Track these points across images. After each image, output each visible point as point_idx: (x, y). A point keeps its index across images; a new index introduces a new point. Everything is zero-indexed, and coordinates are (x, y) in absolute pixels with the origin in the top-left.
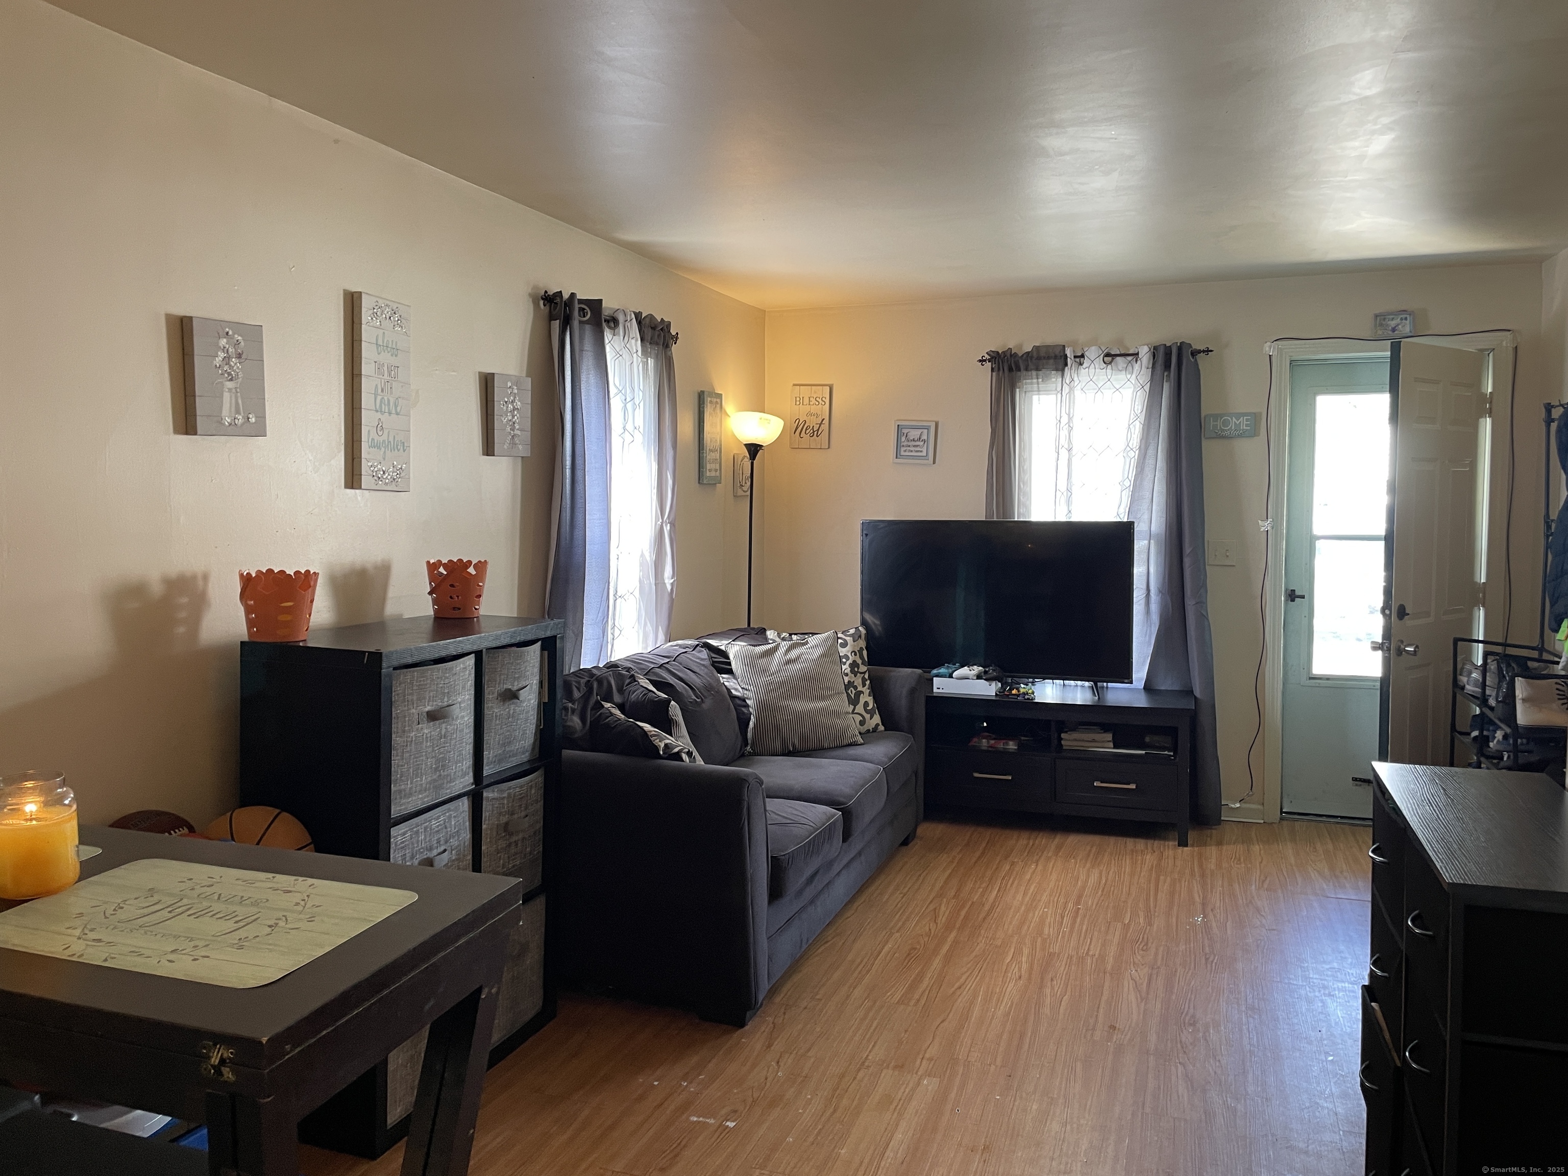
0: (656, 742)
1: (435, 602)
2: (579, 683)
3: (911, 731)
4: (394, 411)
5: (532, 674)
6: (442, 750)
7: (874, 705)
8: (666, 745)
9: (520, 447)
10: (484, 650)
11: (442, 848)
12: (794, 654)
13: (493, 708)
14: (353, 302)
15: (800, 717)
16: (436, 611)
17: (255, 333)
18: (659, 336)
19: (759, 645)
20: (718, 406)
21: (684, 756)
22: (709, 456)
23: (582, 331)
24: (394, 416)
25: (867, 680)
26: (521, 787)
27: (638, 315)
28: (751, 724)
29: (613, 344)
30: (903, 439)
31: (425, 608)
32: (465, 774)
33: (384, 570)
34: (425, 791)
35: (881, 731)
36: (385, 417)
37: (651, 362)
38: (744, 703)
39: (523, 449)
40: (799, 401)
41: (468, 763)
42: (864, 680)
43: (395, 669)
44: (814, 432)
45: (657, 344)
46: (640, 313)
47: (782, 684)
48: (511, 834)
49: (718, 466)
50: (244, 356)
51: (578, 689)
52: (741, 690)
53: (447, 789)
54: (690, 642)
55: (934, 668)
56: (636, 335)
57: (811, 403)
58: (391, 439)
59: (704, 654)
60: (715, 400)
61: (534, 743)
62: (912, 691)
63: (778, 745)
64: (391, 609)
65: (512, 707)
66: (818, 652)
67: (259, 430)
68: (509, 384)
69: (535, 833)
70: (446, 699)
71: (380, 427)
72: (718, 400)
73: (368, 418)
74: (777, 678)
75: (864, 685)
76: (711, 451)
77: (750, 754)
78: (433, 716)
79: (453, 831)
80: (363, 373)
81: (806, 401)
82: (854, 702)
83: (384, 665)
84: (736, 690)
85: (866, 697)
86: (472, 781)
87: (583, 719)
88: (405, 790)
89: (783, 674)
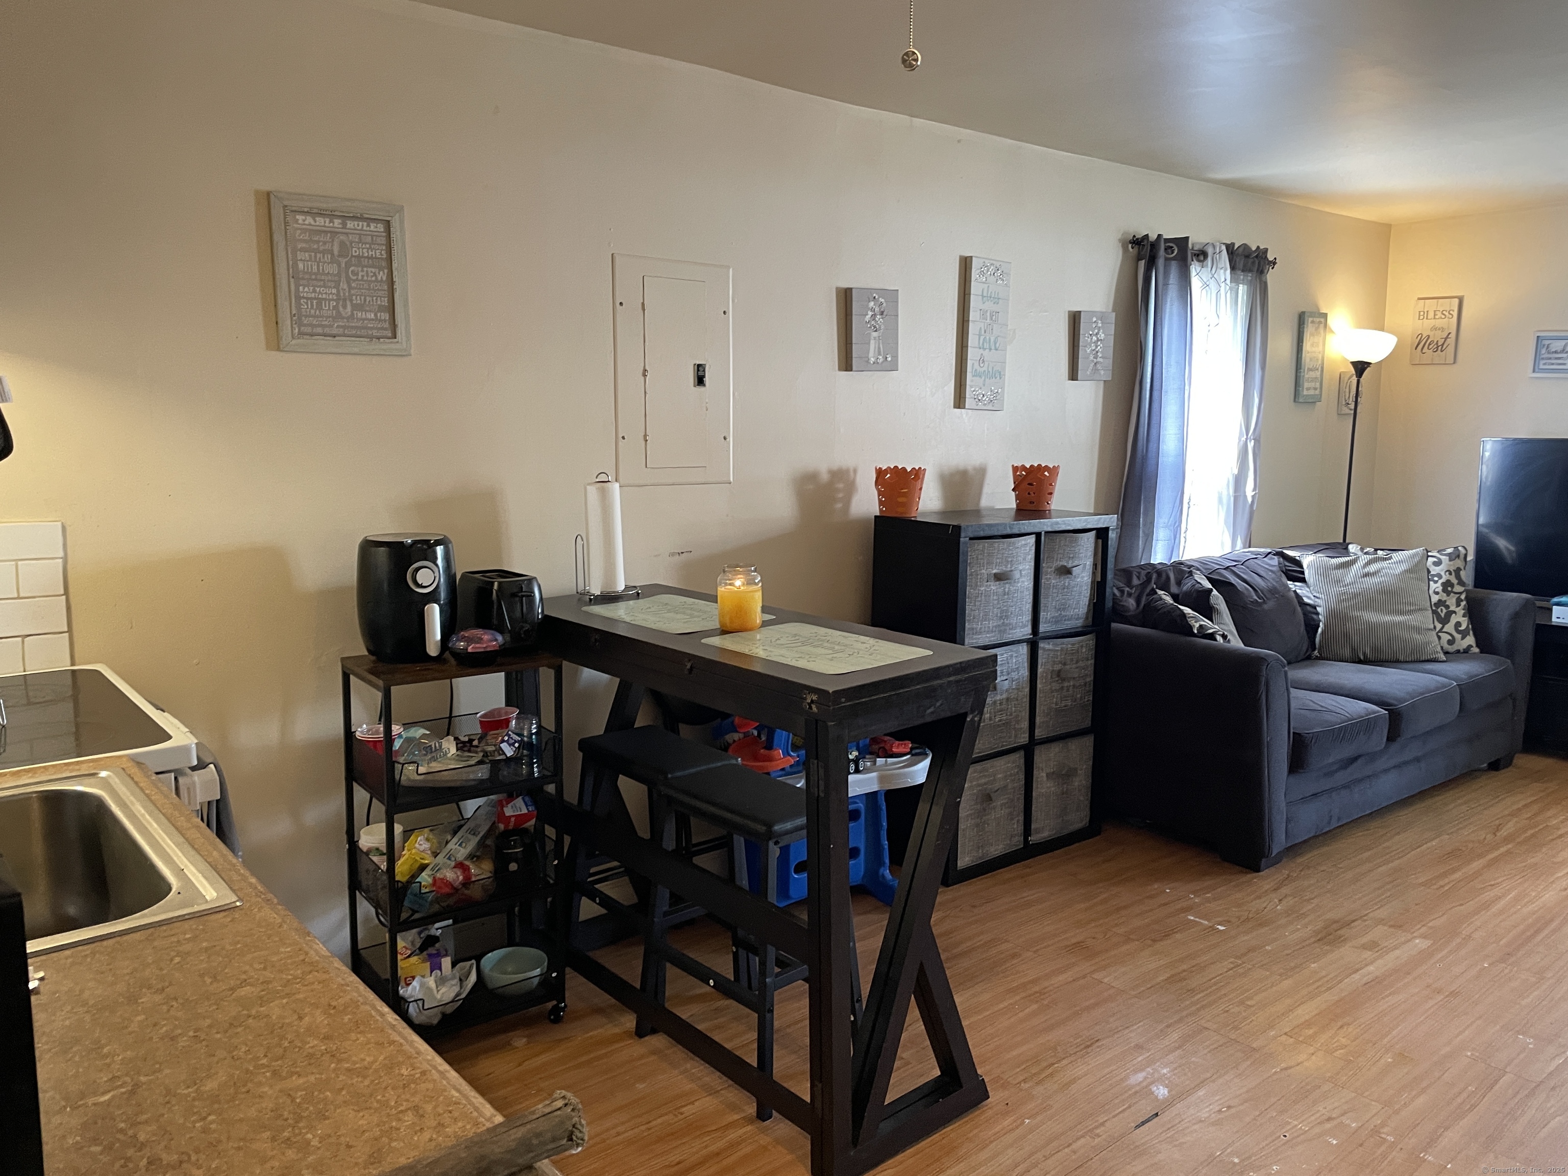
0: (1192, 622)
1: (1017, 498)
2: (1139, 573)
3: (1510, 655)
4: (993, 348)
5: (1086, 556)
6: (1005, 604)
7: (1468, 626)
8: (1201, 626)
9: (1102, 372)
10: (1043, 533)
11: (1005, 678)
12: (1373, 568)
13: (1049, 579)
14: (966, 264)
15: (1372, 628)
16: (1017, 505)
17: (892, 296)
18: (1253, 263)
19: (1336, 557)
20: (1322, 326)
21: (1219, 638)
22: (1307, 375)
23: (1167, 267)
24: (993, 351)
25: (1462, 601)
26: (1073, 644)
27: (1230, 248)
28: (1320, 630)
29: (1198, 276)
30: (1544, 351)
31: (1010, 502)
32: (1024, 626)
33: (982, 472)
34: (992, 632)
35: (1475, 653)
36: (986, 352)
37: (1242, 289)
38: (1314, 610)
39: (1105, 374)
40: (1422, 315)
41: (1027, 617)
42: (1459, 601)
43: (971, 539)
44: (1437, 347)
45: (1250, 271)
46: (1233, 244)
47: (1355, 595)
48: (1063, 680)
49: (1318, 385)
50: (885, 313)
51: (1138, 578)
52: (1313, 598)
53: (1009, 634)
54: (1262, 550)
55: (1554, 596)
56: (1225, 264)
57: (1437, 317)
58: (990, 370)
59: (1275, 561)
60: (1318, 320)
61: (1088, 613)
62: (1516, 616)
63: (1347, 653)
64: (985, 502)
65: (1067, 581)
66: (1404, 567)
67: (894, 367)
68: (1094, 319)
69: (1085, 684)
70: (1009, 566)
71: (982, 360)
72: (1322, 320)
73: (972, 354)
74: (1351, 590)
75: (1458, 605)
76: (1310, 370)
77: (1317, 658)
78: (999, 577)
79: (1014, 667)
80: (971, 319)
81: (1431, 315)
82: (1445, 621)
83: (963, 535)
84: (1309, 598)
85: (1460, 617)
86: (1030, 631)
87: (1138, 602)
88: (976, 629)
89: (1358, 586)
